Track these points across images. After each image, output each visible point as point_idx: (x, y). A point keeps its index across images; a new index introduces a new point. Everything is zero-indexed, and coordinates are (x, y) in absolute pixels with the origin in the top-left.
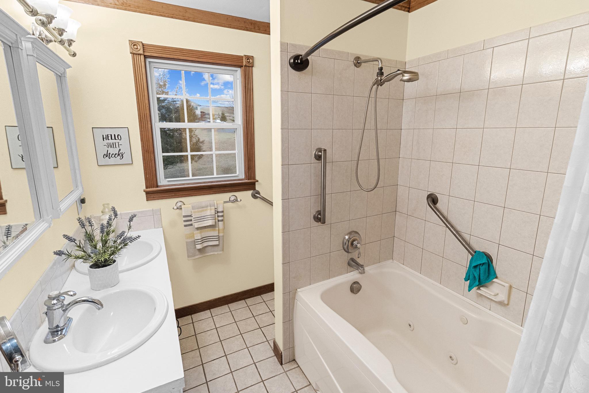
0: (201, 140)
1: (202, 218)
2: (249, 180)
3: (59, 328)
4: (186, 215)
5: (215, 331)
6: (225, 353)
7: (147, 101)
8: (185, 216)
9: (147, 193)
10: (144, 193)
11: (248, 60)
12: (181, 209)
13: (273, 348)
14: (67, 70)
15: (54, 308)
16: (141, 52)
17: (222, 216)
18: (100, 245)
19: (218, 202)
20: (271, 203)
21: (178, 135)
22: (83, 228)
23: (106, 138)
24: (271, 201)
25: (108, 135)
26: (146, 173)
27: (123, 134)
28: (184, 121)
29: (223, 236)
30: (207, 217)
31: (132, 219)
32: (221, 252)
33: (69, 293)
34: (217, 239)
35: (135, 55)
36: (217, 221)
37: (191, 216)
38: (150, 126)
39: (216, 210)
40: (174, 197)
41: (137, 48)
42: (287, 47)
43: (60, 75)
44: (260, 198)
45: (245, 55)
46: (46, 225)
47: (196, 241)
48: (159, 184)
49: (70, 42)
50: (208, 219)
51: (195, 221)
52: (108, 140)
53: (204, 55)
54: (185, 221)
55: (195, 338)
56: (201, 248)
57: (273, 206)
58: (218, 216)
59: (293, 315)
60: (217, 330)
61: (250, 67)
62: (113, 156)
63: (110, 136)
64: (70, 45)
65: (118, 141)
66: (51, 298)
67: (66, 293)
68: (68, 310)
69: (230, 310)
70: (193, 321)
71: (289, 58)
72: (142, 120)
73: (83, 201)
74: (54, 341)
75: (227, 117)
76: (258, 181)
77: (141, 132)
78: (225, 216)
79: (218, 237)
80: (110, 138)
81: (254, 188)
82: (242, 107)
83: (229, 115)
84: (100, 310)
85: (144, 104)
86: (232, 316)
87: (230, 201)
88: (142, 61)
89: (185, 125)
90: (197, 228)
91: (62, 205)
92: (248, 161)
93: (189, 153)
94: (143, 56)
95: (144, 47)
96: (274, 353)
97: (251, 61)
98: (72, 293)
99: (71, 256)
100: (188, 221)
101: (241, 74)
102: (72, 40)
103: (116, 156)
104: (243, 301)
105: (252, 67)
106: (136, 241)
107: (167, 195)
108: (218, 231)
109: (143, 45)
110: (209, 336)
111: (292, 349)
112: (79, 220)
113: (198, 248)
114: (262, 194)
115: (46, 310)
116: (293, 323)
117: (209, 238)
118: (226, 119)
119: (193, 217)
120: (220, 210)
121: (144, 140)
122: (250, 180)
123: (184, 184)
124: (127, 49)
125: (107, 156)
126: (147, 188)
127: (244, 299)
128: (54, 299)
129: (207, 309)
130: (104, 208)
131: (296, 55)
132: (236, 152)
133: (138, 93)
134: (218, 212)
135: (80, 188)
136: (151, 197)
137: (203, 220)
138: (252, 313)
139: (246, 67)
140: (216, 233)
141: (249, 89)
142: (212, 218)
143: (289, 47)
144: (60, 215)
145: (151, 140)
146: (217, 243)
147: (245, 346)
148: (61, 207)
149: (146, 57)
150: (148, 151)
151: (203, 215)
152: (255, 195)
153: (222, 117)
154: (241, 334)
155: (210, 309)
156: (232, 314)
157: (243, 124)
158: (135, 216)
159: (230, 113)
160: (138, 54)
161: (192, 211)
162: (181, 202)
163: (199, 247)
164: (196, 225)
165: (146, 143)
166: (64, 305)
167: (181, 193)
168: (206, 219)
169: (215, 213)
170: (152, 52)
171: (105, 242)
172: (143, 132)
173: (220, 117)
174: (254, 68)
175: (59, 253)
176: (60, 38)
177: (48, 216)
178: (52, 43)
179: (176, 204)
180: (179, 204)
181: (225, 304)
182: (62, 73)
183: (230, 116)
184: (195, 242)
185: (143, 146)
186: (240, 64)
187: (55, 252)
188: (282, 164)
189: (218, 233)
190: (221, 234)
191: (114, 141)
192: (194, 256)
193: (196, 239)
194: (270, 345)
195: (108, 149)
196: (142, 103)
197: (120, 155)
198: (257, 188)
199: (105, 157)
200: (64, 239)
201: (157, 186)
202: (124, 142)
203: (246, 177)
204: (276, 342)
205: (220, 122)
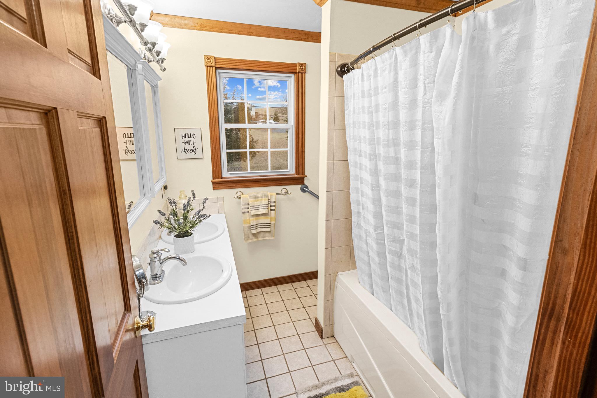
0: (255, 140)
1: (257, 207)
2: (298, 175)
3: (157, 276)
4: (244, 203)
5: (265, 305)
6: (273, 324)
7: (216, 106)
8: (243, 205)
9: (214, 183)
10: (211, 184)
11: (301, 67)
12: (240, 198)
13: (315, 324)
14: (159, 82)
15: (155, 260)
16: (213, 64)
17: (274, 206)
18: (182, 221)
19: (271, 194)
20: (317, 197)
21: (234, 135)
22: (171, 205)
23: (184, 136)
24: (316, 194)
25: (185, 134)
26: (214, 166)
27: (197, 133)
28: (244, 122)
29: (275, 224)
30: (261, 206)
31: (205, 202)
32: (272, 238)
33: (165, 250)
34: (269, 226)
35: (208, 67)
36: (270, 210)
37: (248, 204)
38: (217, 126)
39: (269, 200)
40: (235, 187)
41: (210, 62)
42: (335, 57)
43: (154, 86)
44: (308, 191)
45: (299, 63)
46: (148, 201)
47: (251, 226)
48: (223, 176)
49: (163, 60)
50: (262, 208)
51: (251, 209)
52: (186, 138)
53: (264, 64)
54: (243, 209)
55: (249, 309)
56: (256, 233)
57: (318, 199)
58: (271, 206)
59: (333, 295)
60: (267, 305)
61: (303, 73)
62: (189, 151)
63: (187, 135)
64: (162, 62)
65: (193, 139)
66: (153, 253)
67: (163, 250)
68: (164, 263)
69: (278, 291)
70: (246, 296)
71: (337, 66)
72: (212, 121)
73: (166, 187)
74: (155, 284)
75: (280, 118)
76: (306, 176)
77: (211, 131)
78: (277, 207)
79: (270, 224)
80: (187, 136)
81: (303, 183)
82: (295, 110)
83: (282, 115)
84: (185, 266)
85: (214, 108)
86: (280, 295)
87: (281, 193)
88: (213, 72)
89: (246, 125)
90: (253, 215)
91: (156, 187)
92: (299, 158)
93: (248, 150)
94: (215, 68)
95: (216, 60)
96: (316, 329)
97: (304, 68)
98: (167, 250)
99: (163, 226)
100: (246, 209)
101: (295, 80)
102: (164, 59)
103: (191, 151)
104: (290, 284)
105: (305, 73)
106: (208, 219)
107: (229, 186)
108: (270, 219)
109: (215, 58)
110: (260, 309)
111: (331, 325)
112: (169, 199)
113: (253, 233)
114: (311, 188)
115: (149, 262)
116: (333, 302)
117: (263, 224)
118: (279, 119)
119: (250, 205)
120: (272, 200)
121: (213, 138)
122: (300, 175)
123: (243, 177)
124: (203, 63)
125: (184, 152)
126: (213, 178)
127: (291, 282)
128: (155, 254)
129: (259, 288)
130: (181, 194)
131: (342, 64)
132: (288, 149)
133: (209, 99)
134: (271, 202)
135: (165, 177)
136: (217, 187)
137: (258, 208)
138: (297, 295)
139: (299, 73)
140: (268, 221)
141: (302, 93)
142: (265, 207)
143: (337, 57)
144: (155, 195)
145: (218, 138)
146: (269, 229)
147: (291, 320)
148: (155, 188)
149: (217, 68)
150: (216, 148)
151: (258, 205)
152: (303, 189)
153: (275, 118)
154: (287, 310)
155: (261, 288)
156: (280, 294)
157: (295, 125)
158: (207, 199)
159: (283, 114)
160: (211, 67)
161: (249, 200)
162: (240, 192)
163: (254, 231)
164: (253, 213)
165: (214, 141)
166: (161, 259)
167: (240, 184)
168: (260, 208)
169: (268, 203)
170: (222, 64)
171: (185, 218)
172: (212, 131)
173: (273, 117)
174: (306, 74)
175: (156, 222)
176: (157, 58)
177: (149, 195)
178: (152, 62)
179: (236, 193)
180: (239, 194)
181: (274, 285)
182: (155, 85)
183: (282, 117)
184: (250, 228)
185: (212, 143)
186: (294, 71)
187: (154, 221)
188: (328, 160)
189: (270, 220)
190: (273, 222)
191: (190, 139)
192: (250, 239)
193: (252, 224)
194: (312, 322)
195: (185, 146)
196: (212, 107)
197: (194, 150)
198: (306, 182)
199: (183, 152)
200: (158, 213)
201: (222, 178)
202: (197, 140)
203: (296, 172)
204: (318, 319)
205: (273, 122)
